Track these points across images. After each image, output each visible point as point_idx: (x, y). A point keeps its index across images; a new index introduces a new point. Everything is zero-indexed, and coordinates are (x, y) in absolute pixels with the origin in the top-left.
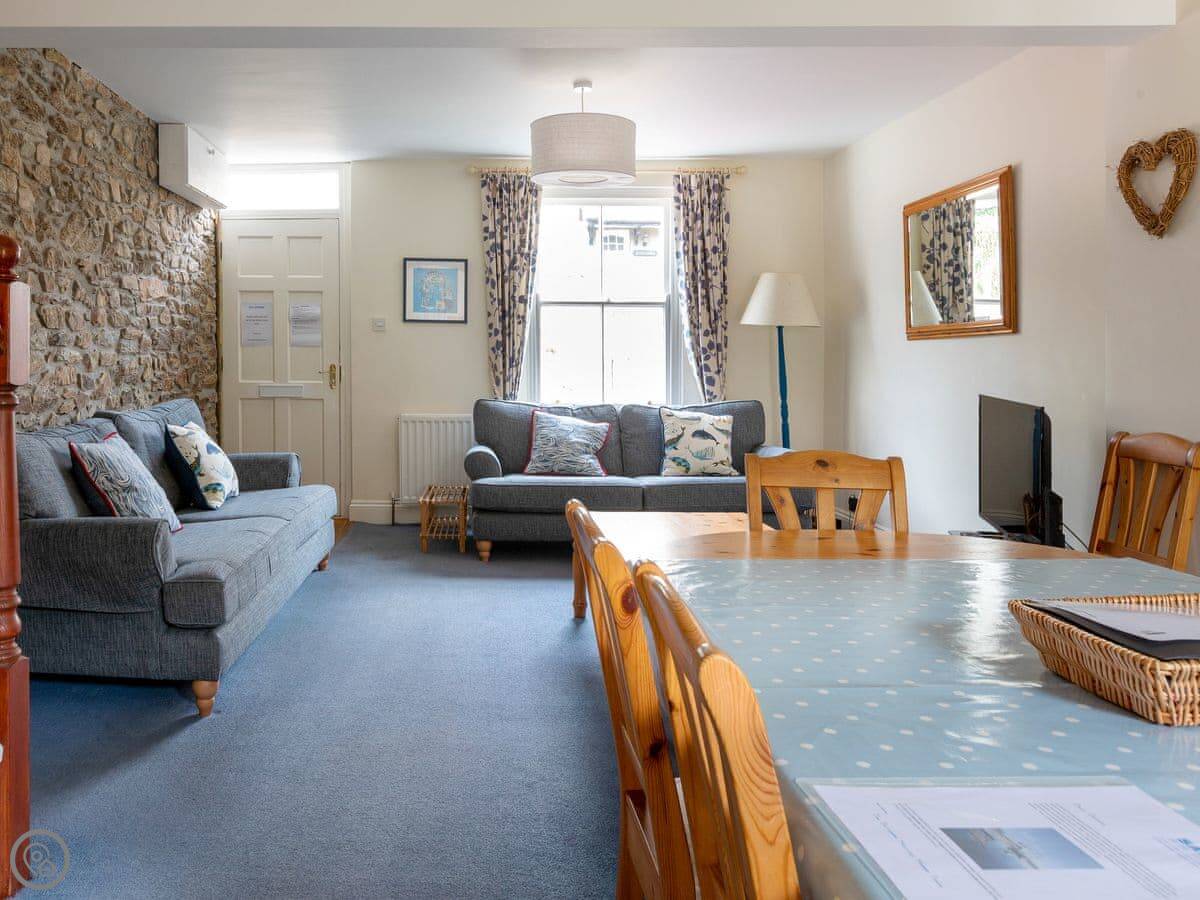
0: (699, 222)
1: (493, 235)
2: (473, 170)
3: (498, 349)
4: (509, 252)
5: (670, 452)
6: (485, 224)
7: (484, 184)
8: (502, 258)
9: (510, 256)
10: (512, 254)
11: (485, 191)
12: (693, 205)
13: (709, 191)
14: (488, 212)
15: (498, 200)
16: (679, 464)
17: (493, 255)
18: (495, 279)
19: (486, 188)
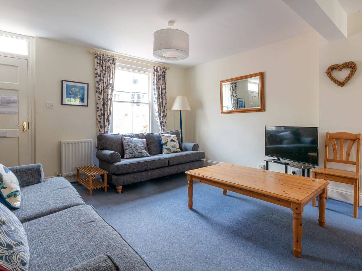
0: (160, 81)
1: (100, 76)
2: (92, 52)
3: (102, 116)
4: (106, 83)
5: (164, 147)
6: (96, 72)
7: (96, 57)
8: (103, 84)
9: (106, 84)
10: (107, 83)
11: (96, 60)
12: (158, 76)
13: (162, 72)
14: (98, 68)
15: (101, 64)
16: (168, 150)
17: (99, 83)
18: (101, 91)
19: (97, 59)
